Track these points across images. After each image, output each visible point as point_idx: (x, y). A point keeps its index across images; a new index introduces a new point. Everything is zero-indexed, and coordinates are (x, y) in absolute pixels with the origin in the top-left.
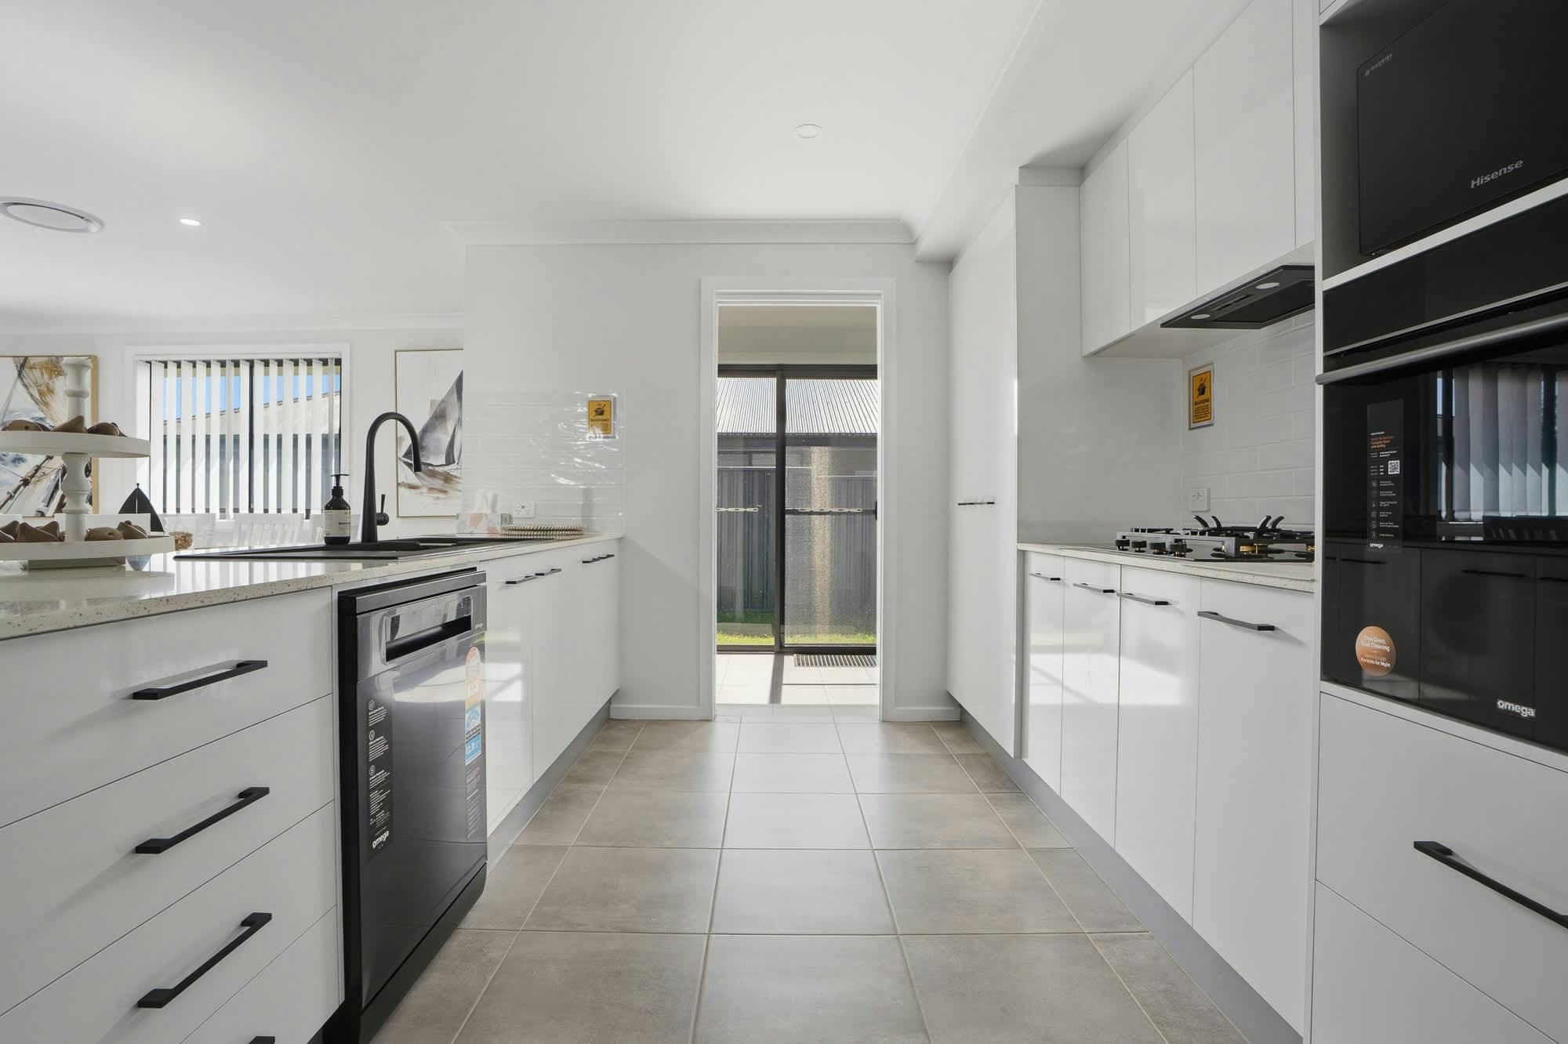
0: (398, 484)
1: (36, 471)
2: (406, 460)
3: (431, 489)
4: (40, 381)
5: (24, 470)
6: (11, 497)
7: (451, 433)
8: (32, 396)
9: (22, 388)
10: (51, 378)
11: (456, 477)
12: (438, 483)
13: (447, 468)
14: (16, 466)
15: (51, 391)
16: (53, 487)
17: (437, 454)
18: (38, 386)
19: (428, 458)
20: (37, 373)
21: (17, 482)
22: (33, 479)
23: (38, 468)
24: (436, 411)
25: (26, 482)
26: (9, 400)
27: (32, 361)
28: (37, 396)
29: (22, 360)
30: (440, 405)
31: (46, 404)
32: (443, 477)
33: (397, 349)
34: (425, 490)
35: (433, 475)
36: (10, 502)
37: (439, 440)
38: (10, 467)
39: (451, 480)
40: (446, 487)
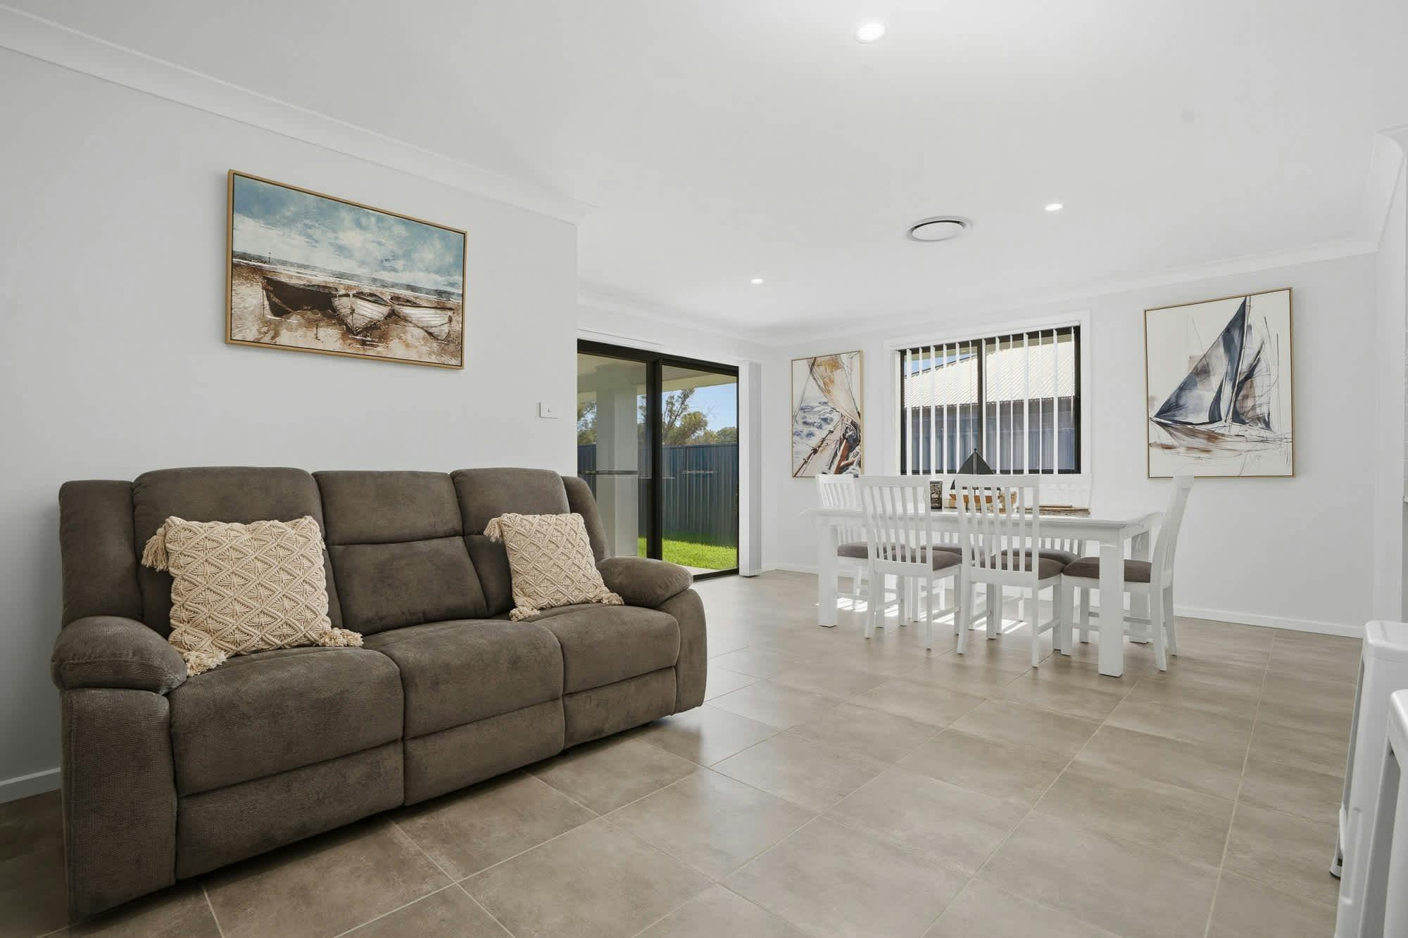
0: (1149, 445)
1: (822, 442)
2: (1159, 420)
3: (1189, 449)
4: (825, 375)
5: (814, 442)
6: (806, 462)
7: (1216, 389)
8: (819, 386)
9: (813, 380)
10: (832, 372)
11: (1223, 435)
12: (1200, 442)
13: (1210, 427)
14: (809, 439)
15: (832, 381)
16: (834, 453)
17: (1197, 411)
18: (823, 378)
19: (1187, 416)
20: (822, 368)
21: (810, 451)
22: (821, 448)
23: (823, 440)
24: (1196, 368)
25: (815, 451)
26: (804, 393)
27: (819, 360)
28: (823, 386)
29: (813, 360)
30: (1201, 360)
31: (829, 392)
32: (1207, 436)
33: (1146, 309)
34: (1182, 450)
35: (1193, 433)
36: (805, 466)
37: (1200, 398)
38: (805, 440)
39: (1216, 438)
40: (1210, 446)
